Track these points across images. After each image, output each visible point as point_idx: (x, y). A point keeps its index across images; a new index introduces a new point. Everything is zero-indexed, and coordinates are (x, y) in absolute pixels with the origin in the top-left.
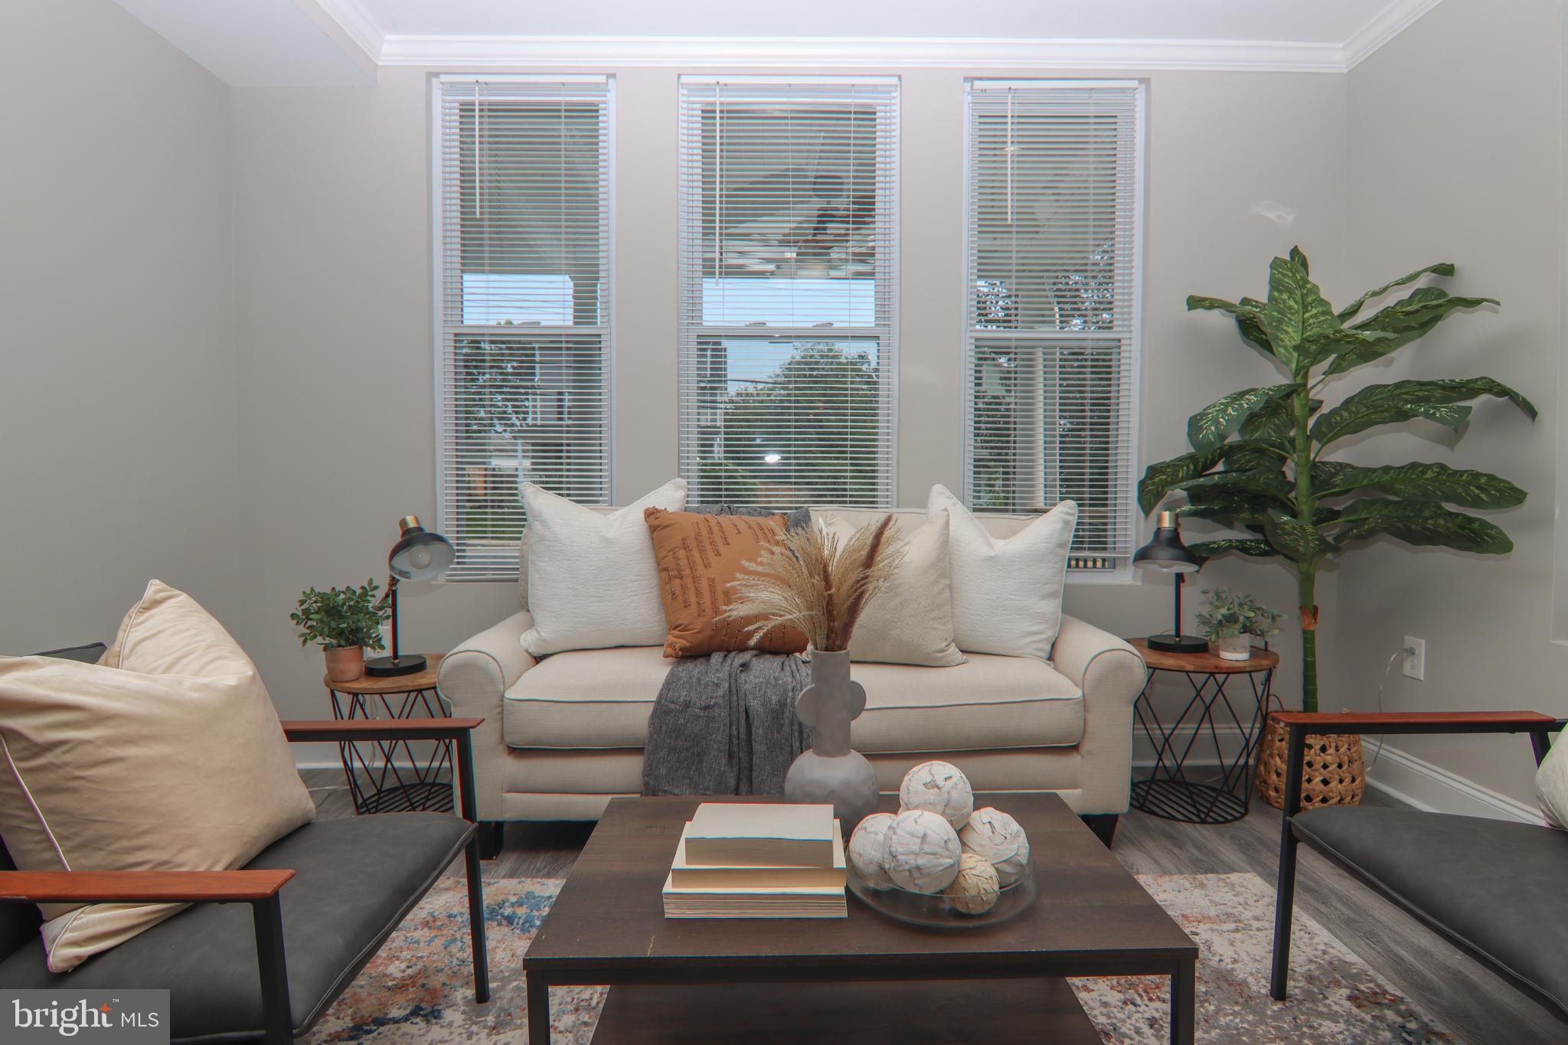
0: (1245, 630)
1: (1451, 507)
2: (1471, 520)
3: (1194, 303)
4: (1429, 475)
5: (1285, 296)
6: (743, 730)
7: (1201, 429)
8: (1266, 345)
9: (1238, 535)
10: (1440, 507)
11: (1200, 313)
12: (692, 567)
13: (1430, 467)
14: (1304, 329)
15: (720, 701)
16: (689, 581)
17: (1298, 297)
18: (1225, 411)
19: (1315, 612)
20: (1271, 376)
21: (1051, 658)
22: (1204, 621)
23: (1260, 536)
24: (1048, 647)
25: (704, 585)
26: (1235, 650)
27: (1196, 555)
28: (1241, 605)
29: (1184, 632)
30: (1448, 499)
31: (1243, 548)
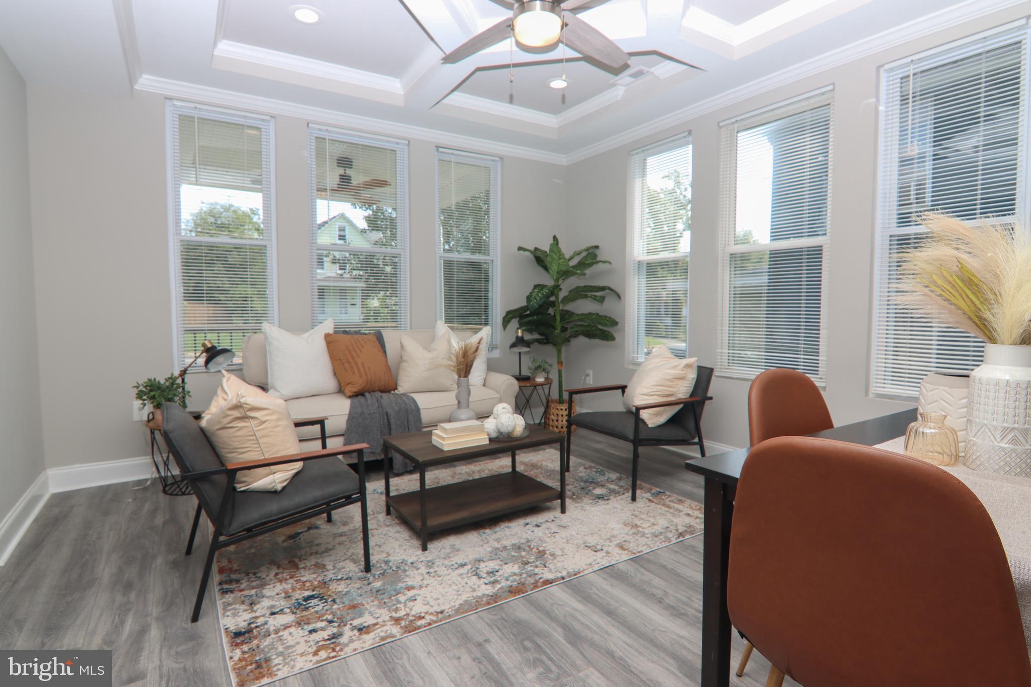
0: (544, 370)
1: (600, 327)
2: (605, 331)
3: (520, 249)
4: (594, 316)
5: (554, 254)
6: (386, 421)
7: (531, 301)
8: (546, 268)
9: (536, 336)
10: (597, 327)
11: (522, 252)
12: (353, 358)
13: (594, 314)
14: (559, 266)
15: (376, 411)
16: (353, 364)
17: (558, 255)
18: (538, 294)
19: (562, 363)
20: (548, 281)
21: (484, 385)
22: (529, 368)
23: (543, 337)
24: (483, 381)
25: (360, 365)
26: (540, 378)
27: (527, 344)
28: (542, 362)
29: (522, 374)
30: (599, 324)
31: (538, 341)
